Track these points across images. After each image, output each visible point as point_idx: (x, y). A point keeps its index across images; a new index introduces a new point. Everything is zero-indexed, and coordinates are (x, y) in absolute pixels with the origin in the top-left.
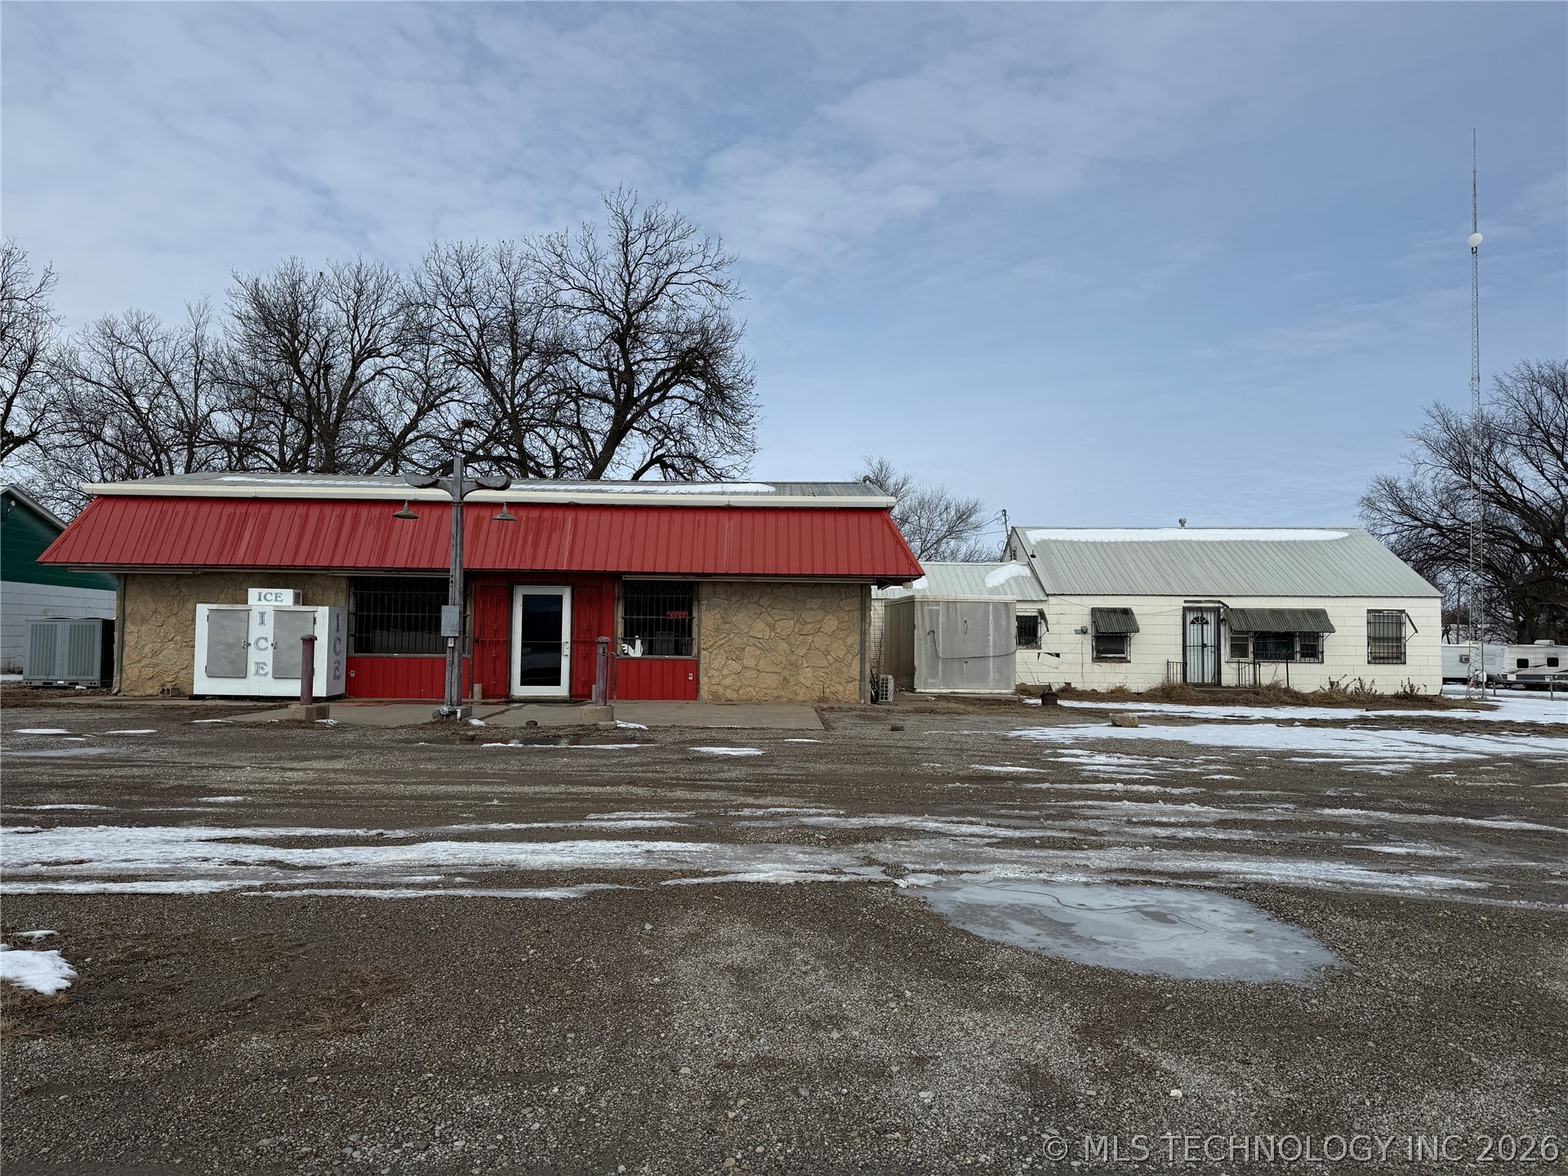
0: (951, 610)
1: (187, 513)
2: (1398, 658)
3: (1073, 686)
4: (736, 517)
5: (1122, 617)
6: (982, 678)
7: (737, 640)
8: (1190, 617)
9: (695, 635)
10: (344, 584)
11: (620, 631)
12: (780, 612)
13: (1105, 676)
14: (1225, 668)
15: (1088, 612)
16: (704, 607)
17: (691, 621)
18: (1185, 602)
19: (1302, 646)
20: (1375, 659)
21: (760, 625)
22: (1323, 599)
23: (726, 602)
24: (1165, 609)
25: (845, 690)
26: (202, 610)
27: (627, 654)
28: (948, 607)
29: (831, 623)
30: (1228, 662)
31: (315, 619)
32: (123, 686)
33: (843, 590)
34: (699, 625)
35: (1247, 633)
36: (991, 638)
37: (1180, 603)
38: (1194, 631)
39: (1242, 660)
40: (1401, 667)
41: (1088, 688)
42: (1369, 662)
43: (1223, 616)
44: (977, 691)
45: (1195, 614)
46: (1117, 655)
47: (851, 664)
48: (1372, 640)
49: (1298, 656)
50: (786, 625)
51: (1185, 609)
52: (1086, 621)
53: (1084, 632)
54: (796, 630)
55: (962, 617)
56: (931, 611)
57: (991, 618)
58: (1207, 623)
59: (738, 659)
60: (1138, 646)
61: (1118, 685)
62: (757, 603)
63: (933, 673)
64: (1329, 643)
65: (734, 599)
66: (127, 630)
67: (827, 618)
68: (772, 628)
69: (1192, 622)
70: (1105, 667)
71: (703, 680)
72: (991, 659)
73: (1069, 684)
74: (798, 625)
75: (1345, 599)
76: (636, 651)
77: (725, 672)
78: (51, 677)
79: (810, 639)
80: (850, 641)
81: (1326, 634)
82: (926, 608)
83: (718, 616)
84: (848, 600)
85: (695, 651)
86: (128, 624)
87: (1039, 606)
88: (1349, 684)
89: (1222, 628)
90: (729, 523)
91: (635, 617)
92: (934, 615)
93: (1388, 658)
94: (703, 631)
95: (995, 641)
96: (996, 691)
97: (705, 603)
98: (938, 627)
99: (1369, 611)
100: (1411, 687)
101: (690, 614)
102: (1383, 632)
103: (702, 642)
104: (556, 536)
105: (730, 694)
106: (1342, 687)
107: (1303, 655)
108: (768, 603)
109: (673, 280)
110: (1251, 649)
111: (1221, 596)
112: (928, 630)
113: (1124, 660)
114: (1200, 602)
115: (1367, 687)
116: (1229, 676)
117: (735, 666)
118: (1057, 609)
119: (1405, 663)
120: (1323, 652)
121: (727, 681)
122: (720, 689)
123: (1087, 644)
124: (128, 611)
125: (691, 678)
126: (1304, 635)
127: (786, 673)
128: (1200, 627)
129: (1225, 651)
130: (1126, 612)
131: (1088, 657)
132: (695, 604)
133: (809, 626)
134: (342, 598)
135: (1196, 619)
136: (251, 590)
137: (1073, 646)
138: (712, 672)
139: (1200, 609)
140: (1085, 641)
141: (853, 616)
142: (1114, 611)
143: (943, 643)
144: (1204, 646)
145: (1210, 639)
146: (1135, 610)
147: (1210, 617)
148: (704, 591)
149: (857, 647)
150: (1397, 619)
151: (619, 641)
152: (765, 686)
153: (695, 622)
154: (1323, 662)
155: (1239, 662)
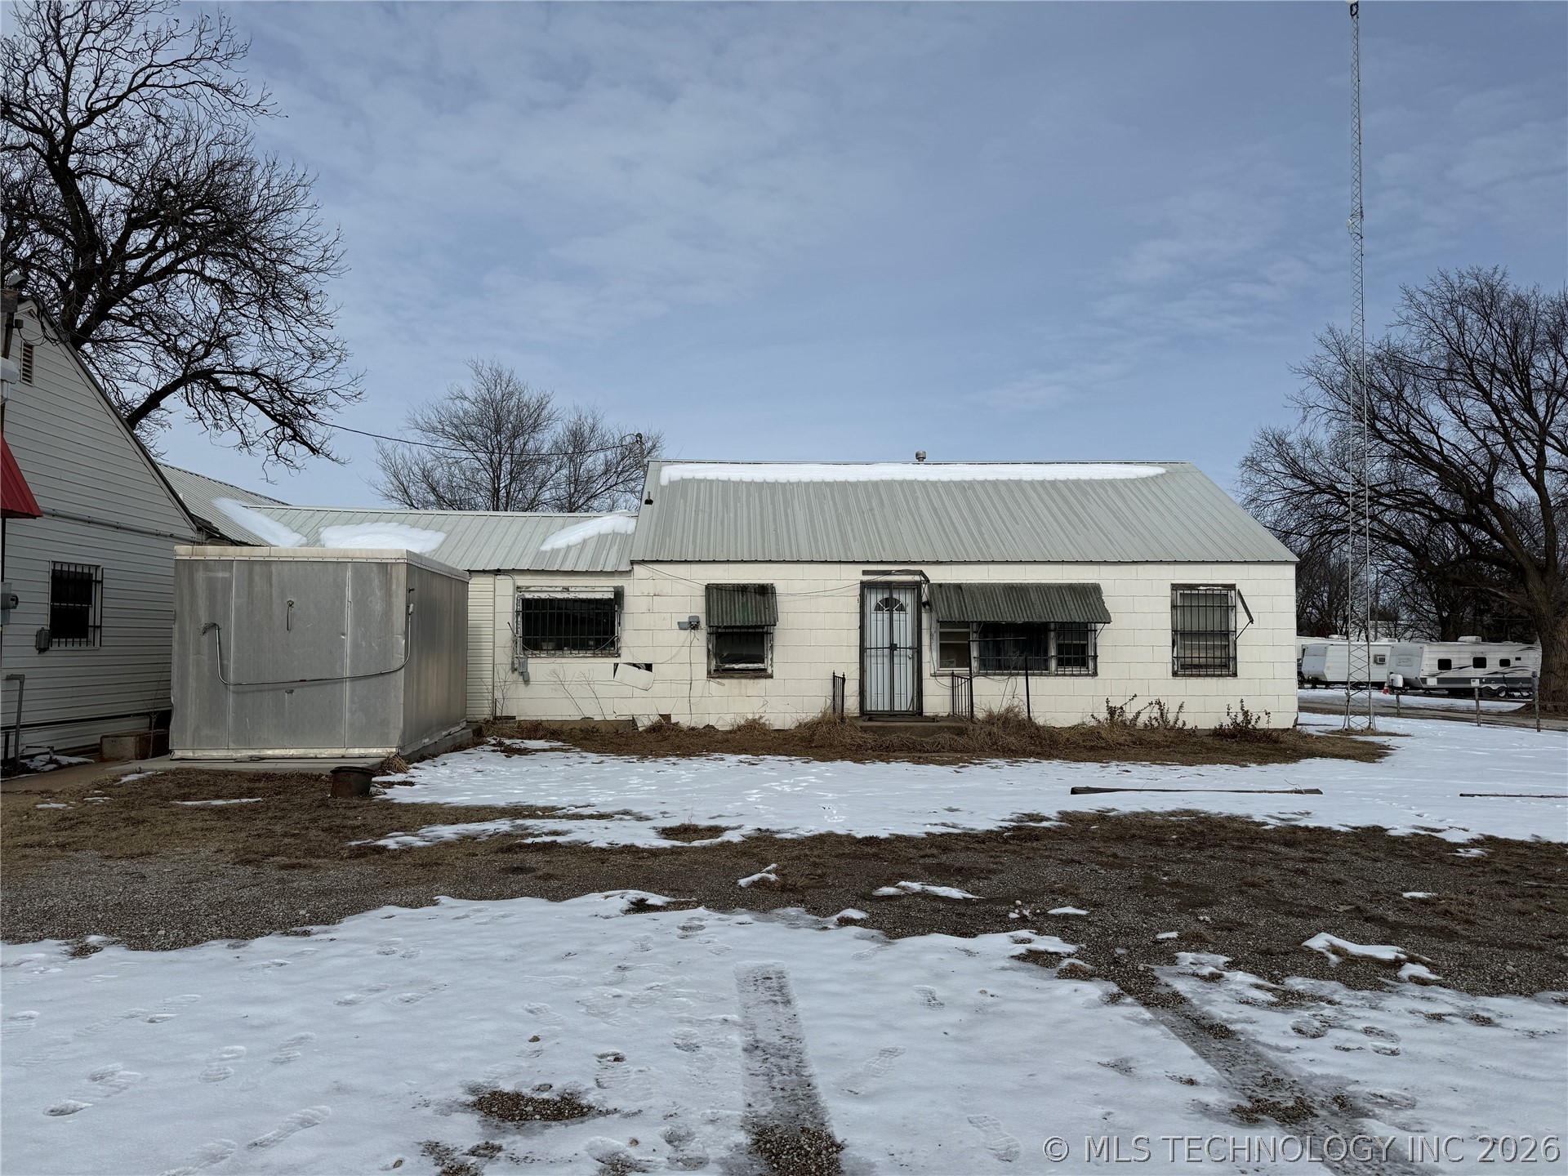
0: (257, 579)
2: (1225, 666)
3: (673, 720)
5: (753, 600)
6: (327, 721)
8: (874, 599)
13: (729, 703)
14: (929, 684)
15: (702, 591)
18: (865, 573)
19: (1060, 648)
20: (1184, 668)
22: (1096, 567)
24: (831, 585)
28: (252, 575)
30: (935, 675)
35: (966, 624)
36: (348, 640)
37: (855, 574)
38: (878, 622)
39: (957, 670)
40: (1229, 681)
41: (700, 724)
42: (1175, 674)
43: (928, 598)
44: (312, 752)
45: (879, 594)
46: (750, 666)
48: (1180, 635)
49: (1053, 664)
51: (865, 586)
52: (697, 607)
53: (693, 625)
55: (282, 597)
56: (211, 584)
57: (349, 594)
58: (902, 608)
60: (785, 650)
61: (750, 717)
63: (214, 715)
64: (1107, 642)
69: (878, 608)
70: (730, 685)
72: (348, 685)
73: (667, 717)
75: (1134, 567)
81: (1099, 626)
82: (200, 576)
87: (617, 582)
88: (1140, 711)
89: (925, 617)
92: (220, 593)
93: (1207, 666)
95: (356, 645)
96: (356, 751)
98: (227, 616)
99: (1175, 587)
100: (1246, 713)
102: (1196, 623)
106: (1129, 716)
107: (1062, 663)
110: (975, 653)
111: (919, 563)
112: (204, 620)
113: (762, 674)
114: (889, 573)
115: (1171, 717)
116: (937, 699)
118: (649, 587)
119: (1235, 675)
120: (1095, 657)
123: (700, 641)
126: (1064, 628)
128: (887, 615)
129: (931, 657)
130: (765, 592)
131: (701, 670)
135: (883, 602)
137: (675, 650)
139: (889, 586)
140: (695, 642)
142: (743, 589)
143: (239, 650)
144: (893, 647)
145: (904, 637)
146: (780, 588)
147: (906, 599)
150: (1222, 599)
154: (1095, 674)
155: (953, 675)
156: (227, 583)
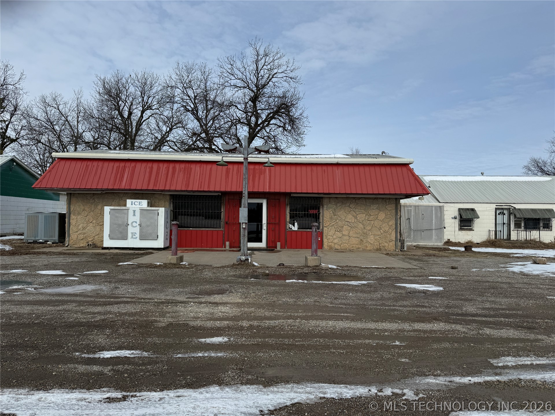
0: (416, 209)
1: (98, 166)
3: (451, 240)
4: (340, 168)
5: (472, 212)
6: (430, 238)
7: (340, 222)
8: (498, 212)
9: (321, 221)
10: (168, 198)
11: (288, 219)
12: (360, 210)
13: (464, 237)
14: (512, 232)
15: (457, 210)
16: (325, 208)
17: (319, 214)
18: (496, 206)
19: (543, 224)
21: (350, 216)
22: (552, 205)
23: (335, 206)
24: (488, 209)
25: (389, 245)
26: (107, 209)
27: (291, 229)
28: (415, 208)
29: (382, 215)
30: (513, 230)
31: (158, 213)
32: (70, 243)
33: (387, 201)
34: (323, 216)
35: (521, 218)
36: (434, 221)
37: (494, 206)
38: (499, 217)
39: (519, 229)
41: (457, 241)
43: (512, 212)
44: (428, 244)
45: (499, 211)
46: (468, 228)
47: (391, 234)
49: (542, 228)
50: (362, 216)
51: (496, 209)
52: (456, 214)
53: (455, 218)
54: (366, 218)
55: (421, 213)
56: (408, 210)
57: (434, 212)
58: (505, 214)
59: (340, 231)
60: (477, 224)
61: (469, 240)
62: (349, 206)
63: (409, 236)
64: (554, 223)
65: (338, 205)
66: (71, 218)
67: (380, 213)
68: (356, 218)
69: (499, 214)
70: (464, 232)
71: (325, 240)
72: (434, 230)
73: (449, 240)
74: (367, 216)
76: (295, 228)
77: (334, 237)
78: (37, 238)
79: (372, 222)
80: (390, 223)
81: (553, 219)
82: (406, 208)
83: (331, 212)
84: (389, 205)
85: (321, 228)
86: (72, 215)
89: (511, 216)
90: (338, 171)
91: (295, 213)
92: (409, 212)
94: (325, 219)
95: (435, 223)
96: (436, 244)
97: (326, 206)
98: (411, 217)
101: (319, 211)
103: (324, 223)
104: (262, 177)
105: (337, 247)
107: (544, 228)
108: (354, 206)
109: (274, 76)
110: (523, 225)
111: (511, 203)
112: (407, 218)
113: (471, 230)
114: (502, 206)
116: (514, 236)
117: (339, 234)
120: (552, 226)
121: (336, 241)
122: (333, 244)
123: (457, 222)
124: (72, 209)
125: (319, 240)
126: (544, 219)
127: (362, 238)
128: (502, 216)
129: (512, 226)
130: (473, 210)
131: (457, 228)
132: (321, 207)
133: (372, 217)
134: (167, 204)
135: (500, 213)
136: (128, 200)
137: (451, 224)
138: (329, 237)
139: (502, 209)
140: (455, 222)
141: (392, 212)
142: (468, 209)
143: (413, 223)
144: (504, 224)
145: (506, 221)
146: (476, 209)
147: (506, 212)
148: (325, 201)
149: (394, 226)
151: (288, 223)
152: (352, 243)
153: (321, 214)
154: (551, 230)
155: (518, 230)
156: (411, 210)
